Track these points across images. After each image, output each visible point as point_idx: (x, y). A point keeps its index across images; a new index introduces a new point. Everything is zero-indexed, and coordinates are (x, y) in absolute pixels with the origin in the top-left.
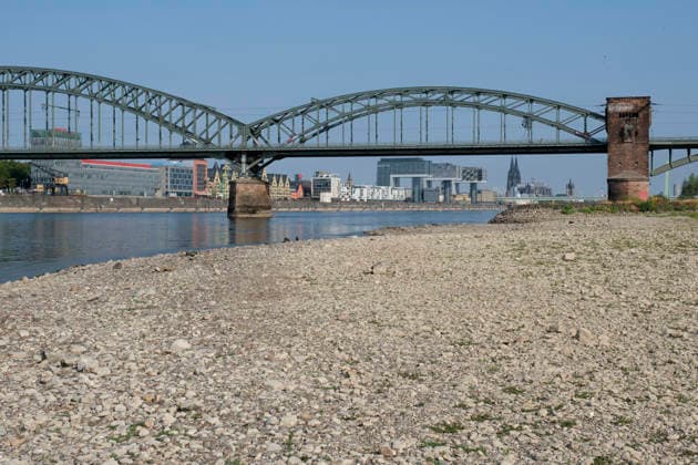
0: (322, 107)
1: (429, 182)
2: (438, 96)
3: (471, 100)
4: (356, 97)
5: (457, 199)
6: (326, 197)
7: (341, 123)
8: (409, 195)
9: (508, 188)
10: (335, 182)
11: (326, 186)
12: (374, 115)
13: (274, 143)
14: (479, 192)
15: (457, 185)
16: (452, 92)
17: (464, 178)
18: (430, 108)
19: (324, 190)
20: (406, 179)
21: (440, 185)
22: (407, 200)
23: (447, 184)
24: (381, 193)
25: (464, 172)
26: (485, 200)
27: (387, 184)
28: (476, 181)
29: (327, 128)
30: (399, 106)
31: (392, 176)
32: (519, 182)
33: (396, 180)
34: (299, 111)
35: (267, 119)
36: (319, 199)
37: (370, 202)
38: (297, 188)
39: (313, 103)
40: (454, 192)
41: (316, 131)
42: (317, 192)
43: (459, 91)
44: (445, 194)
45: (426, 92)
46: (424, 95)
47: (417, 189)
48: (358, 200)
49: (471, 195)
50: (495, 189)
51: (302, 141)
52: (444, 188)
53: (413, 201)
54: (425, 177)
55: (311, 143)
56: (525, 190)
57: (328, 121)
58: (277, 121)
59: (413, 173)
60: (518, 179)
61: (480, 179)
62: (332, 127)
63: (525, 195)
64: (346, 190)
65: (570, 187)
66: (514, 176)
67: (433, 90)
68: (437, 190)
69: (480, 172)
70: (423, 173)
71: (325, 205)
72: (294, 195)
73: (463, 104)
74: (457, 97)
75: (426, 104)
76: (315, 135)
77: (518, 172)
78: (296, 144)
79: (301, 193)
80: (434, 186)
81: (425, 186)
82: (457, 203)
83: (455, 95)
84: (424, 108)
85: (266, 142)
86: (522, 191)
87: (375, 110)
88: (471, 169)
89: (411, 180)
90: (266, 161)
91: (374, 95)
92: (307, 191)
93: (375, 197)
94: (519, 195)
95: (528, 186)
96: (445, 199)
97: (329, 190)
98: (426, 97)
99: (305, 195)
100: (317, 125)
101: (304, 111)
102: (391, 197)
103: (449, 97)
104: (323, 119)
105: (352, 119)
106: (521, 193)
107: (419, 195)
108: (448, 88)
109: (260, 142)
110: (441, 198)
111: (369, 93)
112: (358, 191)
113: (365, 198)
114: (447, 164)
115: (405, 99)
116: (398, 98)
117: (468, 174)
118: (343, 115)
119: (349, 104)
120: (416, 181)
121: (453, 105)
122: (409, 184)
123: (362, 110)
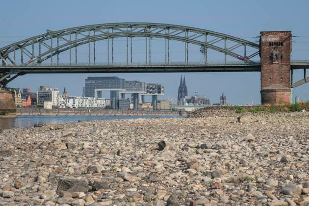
0: (54, 37)
1: (123, 95)
2: (139, 29)
3: (164, 32)
4: (80, 30)
5: (143, 107)
6: (48, 105)
7: (68, 48)
8: (109, 104)
9: (179, 99)
10: (54, 94)
11: (47, 96)
12: (93, 43)
13: (18, 63)
14: (159, 102)
15: (143, 96)
16: (149, 27)
17: (148, 91)
18: (133, 38)
19: (47, 100)
20: (106, 92)
21: (130, 97)
22: (107, 108)
23: (135, 96)
24: (88, 102)
25: (148, 87)
26: (162, 108)
27: (93, 96)
28: (156, 94)
29: (58, 52)
30: (111, 36)
31: (96, 90)
32: (186, 95)
33: (99, 93)
34: (37, 39)
35: (13, 45)
36: (42, 107)
37: (81, 109)
38: (27, 99)
39: (48, 34)
40: (140, 102)
41: (50, 54)
42: (42, 101)
43: (155, 26)
44: (134, 103)
45: (131, 27)
46: (129, 29)
47: (114, 99)
48: (71, 107)
49: (153, 104)
50: (170, 100)
51: (39, 62)
52: (134, 99)
53: (112, 109)
54: (120, 91)
55: (46, 63)
56: (191, 101)
57: (58, 47)
58: (20, 47)
59: (112, 88)
60: (186, 92)
61: (159, 92)
62: (62, 51)
63: (191, 104)
64: (62, 100)
65: (223, 98)
66: (182, 90)
67: (136, 25)
68: (128, 100)
69: (159, 87)
70: (119, 88)
71: (48, 111)
72: (25, 104)
73: (158, 35)
74: (153, 30)
75: (131, 35)
76: (48, 57)
77: (186, 88)
78: (34, 64)
79: (29, 102)
80: (126, 98)
81: (120, 97)
82: (143, 110)
83: (152, 29)
84: (129, 38)
85: (12, 62)
86: (189, 101)
87: (94, 39)
88: (153, 85)
89: (109, 93)
90: (12, 76)
91: (92, 28)
92: (34, 100)
93: (84, 105)
94: (187, 104)
95: (193, 98)
96: (134, 107)
97: (50, 100)
98: (130, 30)
99: (33, 103)
100: (51, 50)
101: (41, 39)
102: (95, 105)
103: (148, 30)
104: (55, 46)
105: (76, 46)
106: (188, 103)
107: (116, 104)
108: (146, 24)
109: (7, 62)
110: (132, 106)
111: (89, 26)
112: (71, 100)
113: (76, 105)
114: (136, 82)
115: (115, 31)
116: (110, 31)
117: (151, 88)
118: (70, 42)
119: (74, 34)
120: (113, 94)
121: (150, 36)
122: (109, 95)
123: (84, 39)
